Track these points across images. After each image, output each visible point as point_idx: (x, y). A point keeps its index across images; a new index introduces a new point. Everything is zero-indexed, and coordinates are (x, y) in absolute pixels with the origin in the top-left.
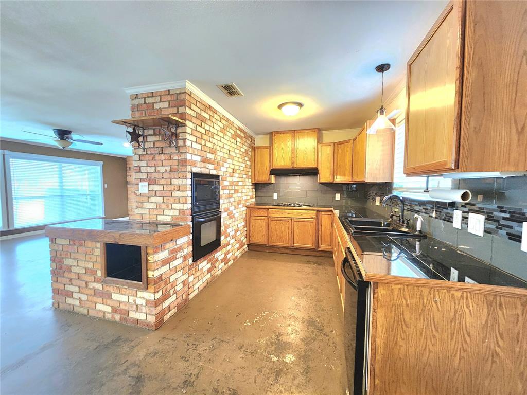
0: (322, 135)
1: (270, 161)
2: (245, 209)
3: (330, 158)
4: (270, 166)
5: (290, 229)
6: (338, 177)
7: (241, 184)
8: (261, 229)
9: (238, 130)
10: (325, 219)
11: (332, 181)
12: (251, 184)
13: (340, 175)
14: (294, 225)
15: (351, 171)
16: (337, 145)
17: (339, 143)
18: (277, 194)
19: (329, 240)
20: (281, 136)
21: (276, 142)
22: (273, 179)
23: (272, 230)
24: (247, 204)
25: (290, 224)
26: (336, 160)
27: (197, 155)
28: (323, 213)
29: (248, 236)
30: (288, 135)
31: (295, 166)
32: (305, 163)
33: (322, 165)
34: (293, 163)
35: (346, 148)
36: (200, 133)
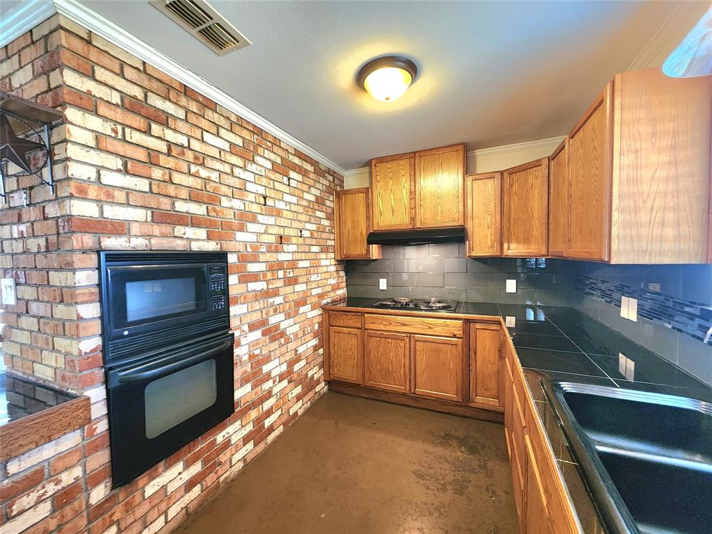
0: (474, 158)
1: (369, 218)
2: (317, 312)
3: (493, 205)
4: (368, 227)
5: (407, 356)
6: (513, 246)
7: (305, 264)
8: (350, 353)
9: (294, 155)
10: (485, 341)
11: (498, 253)
12: (333, 262)
13: (518, 241)
14: (415, 348)
15: (545, 232)
16: (507, 176)
17: (512, 171)
18: (385, 280)
19: (492, 384)
20: (389, 166)
21: (378, 178)
22: (375, 252)
23: (372, 354)
24: (324, 302)
25: (408, 345)
26: (506, 208)
27: (129, 205)
28: (478, 326)
29: (327, 364)
30: (402, 162)
31: (418, 225)
32: (438, 218)
33: (476, 221)
34: (413, 219)
35: (530, 180)
36: (141, 150)
